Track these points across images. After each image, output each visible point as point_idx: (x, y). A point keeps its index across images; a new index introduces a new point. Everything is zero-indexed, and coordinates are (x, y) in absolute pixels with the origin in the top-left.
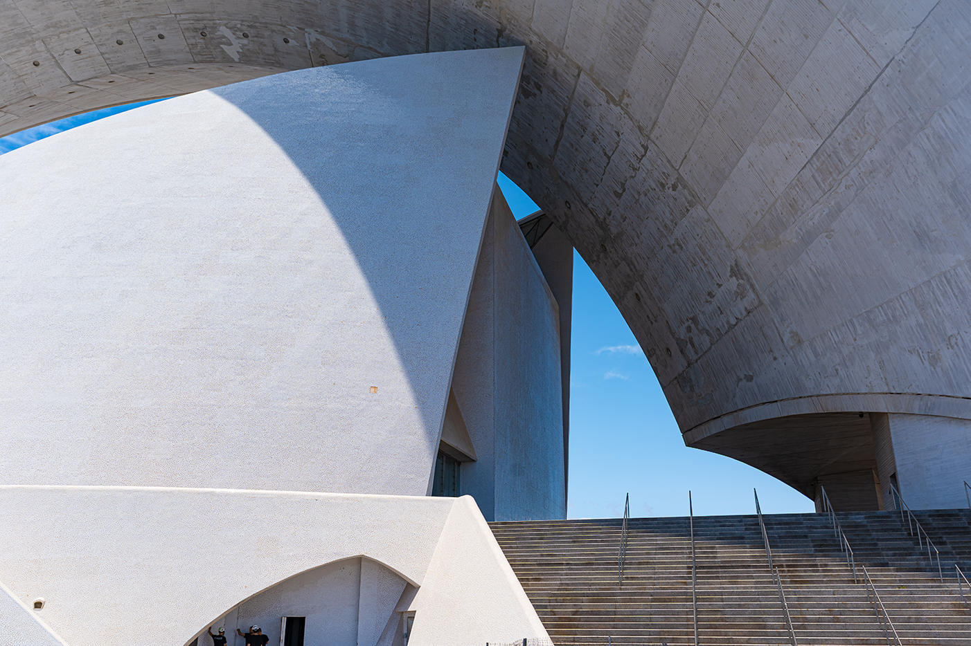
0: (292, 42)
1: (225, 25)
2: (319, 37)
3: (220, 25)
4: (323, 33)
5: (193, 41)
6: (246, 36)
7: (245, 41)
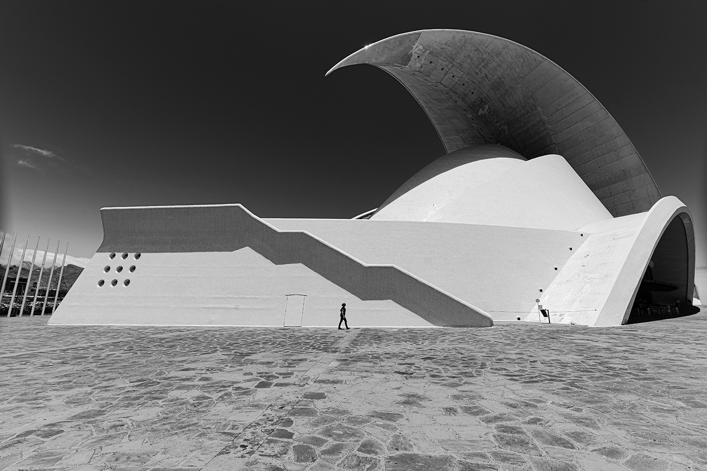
0: (498, 124)
1: (489, 106)
2: (506, 129)
3: (488, 104)
4: (508, 129)
5: (477, 101)
6: (489, 112)
7: (487, 113)
